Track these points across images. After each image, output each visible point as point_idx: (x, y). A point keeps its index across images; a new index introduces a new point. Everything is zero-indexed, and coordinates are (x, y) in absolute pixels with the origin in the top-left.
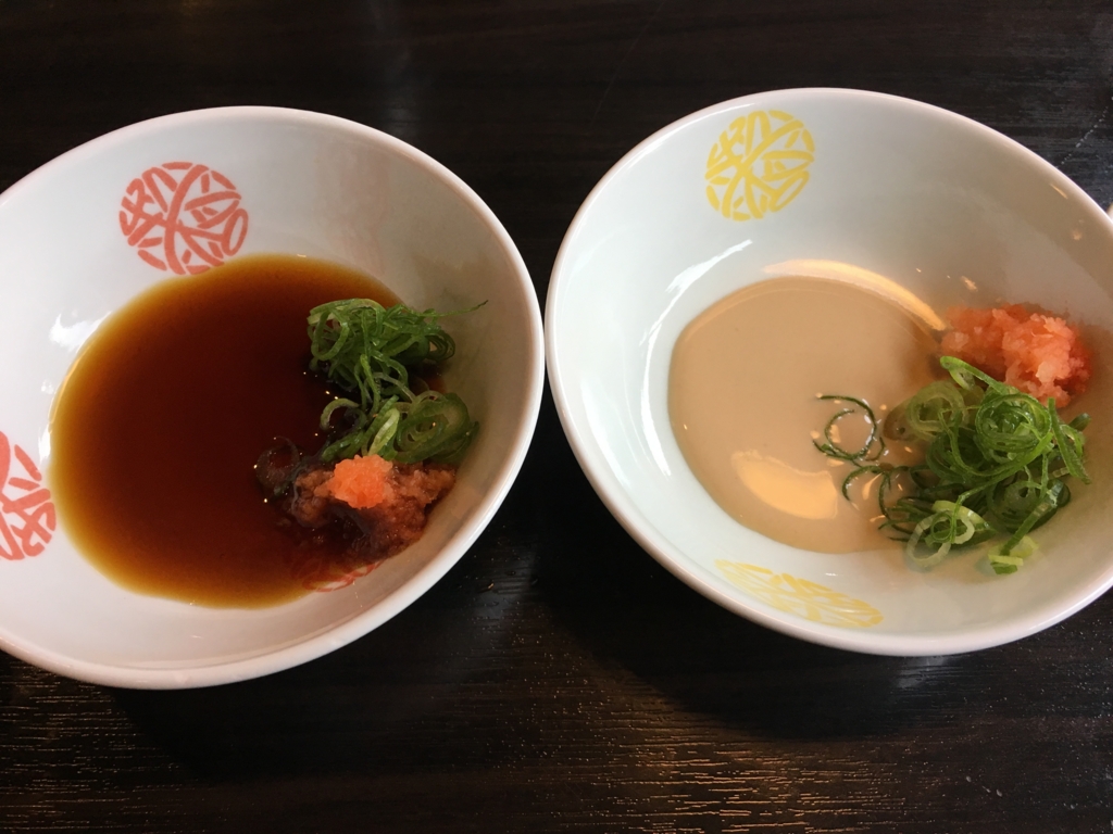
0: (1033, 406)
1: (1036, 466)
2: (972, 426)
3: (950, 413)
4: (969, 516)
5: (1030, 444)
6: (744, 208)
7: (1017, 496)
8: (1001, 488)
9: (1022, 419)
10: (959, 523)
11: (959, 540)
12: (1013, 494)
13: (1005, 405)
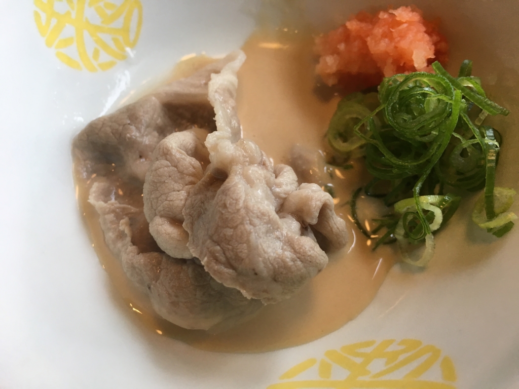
0: (425, 80)
1: (461, 127)
2: (385, 125)
3: (363, 125)
4: (429, 202)
5: (444, 112)
6: (104, 57)
7: (461, 160)
8: (444, 161)
9: (425, 95)
10: (426, 212)
11: (435, 226)
12: (457, 160)
13: (403, 91)
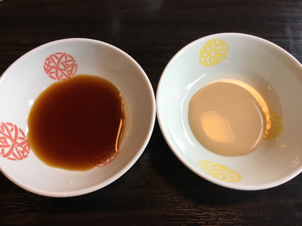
6: (209, 63)
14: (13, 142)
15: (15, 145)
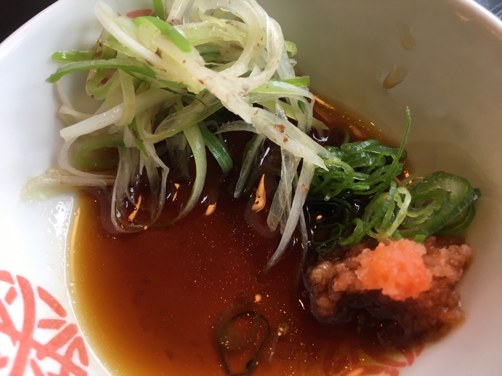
14: (18, 343)
15: (27, 353)
